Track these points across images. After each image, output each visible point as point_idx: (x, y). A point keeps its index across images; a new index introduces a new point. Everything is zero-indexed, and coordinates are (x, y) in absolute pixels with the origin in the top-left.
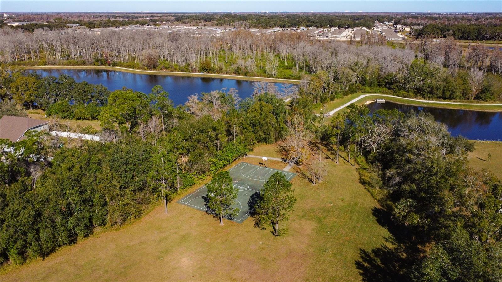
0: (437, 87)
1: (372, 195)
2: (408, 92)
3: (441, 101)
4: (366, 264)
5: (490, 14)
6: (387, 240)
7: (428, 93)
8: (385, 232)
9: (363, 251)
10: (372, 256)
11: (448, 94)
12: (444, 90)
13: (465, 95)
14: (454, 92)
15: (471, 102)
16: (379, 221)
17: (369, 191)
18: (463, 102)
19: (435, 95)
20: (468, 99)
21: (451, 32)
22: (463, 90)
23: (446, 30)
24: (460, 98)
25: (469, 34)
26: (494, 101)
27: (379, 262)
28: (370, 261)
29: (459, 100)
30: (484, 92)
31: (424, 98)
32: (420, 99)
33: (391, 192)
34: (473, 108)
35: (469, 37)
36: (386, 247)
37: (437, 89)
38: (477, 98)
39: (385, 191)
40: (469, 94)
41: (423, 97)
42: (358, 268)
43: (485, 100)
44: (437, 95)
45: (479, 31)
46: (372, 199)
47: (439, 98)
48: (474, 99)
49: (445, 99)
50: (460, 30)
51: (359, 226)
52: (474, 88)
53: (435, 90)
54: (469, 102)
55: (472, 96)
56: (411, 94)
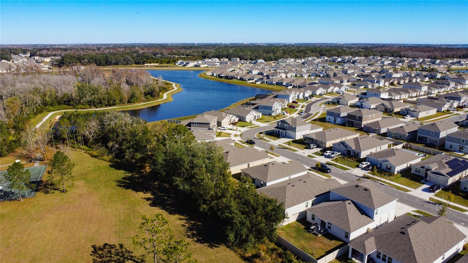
0: (103, 98)
1: (105, 160)
2: (84, 105)
3: (108, 107)
4: (123, 184)
5: (105, 45)
6: (125, 173)
7: (98, 103)
8: (122, 171)
9: (118, 181)
10: (123, 180)
11: (111, 102)
12: (108, 100)
13: (121, 101)
14: (115, 100)
15: (127, 105)
16: (116, 169)
17: (101, 159)
18: (122, 106)
19: (103, 104)
20: (124, 104)
21: (86, 60)
22: (120, 98)
23: (82, 59)
24: (119, 104)
25: (100, 61)
26: (139, 102)
27: (128, 181)
28: (123, 182)
29: (119, 105)
30: (132, 98)
31: (97, 107)
32: (94, 108)
33: (114, 155)
34: (130, 108)
35: (100, 63)
36: (127, 176)
37: (104, 100)
38: (129, 102)
39: (111, 156)
40: (124, 100)
41: (95, 107)
42: (120, 187)
43: (134, 103)
44: (104, 104)
45: (106, 58)
46: (105, 162)
47: (106, 106)
48: (127, 103)
49: (110, 106)
50: (92, 58)
51: (108, 173)
52: (126, 96)
53: (103, 101)
54: (125, 105)
55: (126, 101)
56: (87, 106)
